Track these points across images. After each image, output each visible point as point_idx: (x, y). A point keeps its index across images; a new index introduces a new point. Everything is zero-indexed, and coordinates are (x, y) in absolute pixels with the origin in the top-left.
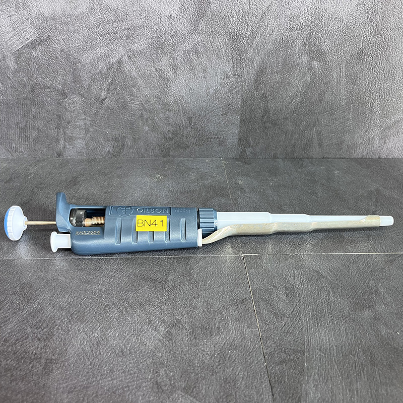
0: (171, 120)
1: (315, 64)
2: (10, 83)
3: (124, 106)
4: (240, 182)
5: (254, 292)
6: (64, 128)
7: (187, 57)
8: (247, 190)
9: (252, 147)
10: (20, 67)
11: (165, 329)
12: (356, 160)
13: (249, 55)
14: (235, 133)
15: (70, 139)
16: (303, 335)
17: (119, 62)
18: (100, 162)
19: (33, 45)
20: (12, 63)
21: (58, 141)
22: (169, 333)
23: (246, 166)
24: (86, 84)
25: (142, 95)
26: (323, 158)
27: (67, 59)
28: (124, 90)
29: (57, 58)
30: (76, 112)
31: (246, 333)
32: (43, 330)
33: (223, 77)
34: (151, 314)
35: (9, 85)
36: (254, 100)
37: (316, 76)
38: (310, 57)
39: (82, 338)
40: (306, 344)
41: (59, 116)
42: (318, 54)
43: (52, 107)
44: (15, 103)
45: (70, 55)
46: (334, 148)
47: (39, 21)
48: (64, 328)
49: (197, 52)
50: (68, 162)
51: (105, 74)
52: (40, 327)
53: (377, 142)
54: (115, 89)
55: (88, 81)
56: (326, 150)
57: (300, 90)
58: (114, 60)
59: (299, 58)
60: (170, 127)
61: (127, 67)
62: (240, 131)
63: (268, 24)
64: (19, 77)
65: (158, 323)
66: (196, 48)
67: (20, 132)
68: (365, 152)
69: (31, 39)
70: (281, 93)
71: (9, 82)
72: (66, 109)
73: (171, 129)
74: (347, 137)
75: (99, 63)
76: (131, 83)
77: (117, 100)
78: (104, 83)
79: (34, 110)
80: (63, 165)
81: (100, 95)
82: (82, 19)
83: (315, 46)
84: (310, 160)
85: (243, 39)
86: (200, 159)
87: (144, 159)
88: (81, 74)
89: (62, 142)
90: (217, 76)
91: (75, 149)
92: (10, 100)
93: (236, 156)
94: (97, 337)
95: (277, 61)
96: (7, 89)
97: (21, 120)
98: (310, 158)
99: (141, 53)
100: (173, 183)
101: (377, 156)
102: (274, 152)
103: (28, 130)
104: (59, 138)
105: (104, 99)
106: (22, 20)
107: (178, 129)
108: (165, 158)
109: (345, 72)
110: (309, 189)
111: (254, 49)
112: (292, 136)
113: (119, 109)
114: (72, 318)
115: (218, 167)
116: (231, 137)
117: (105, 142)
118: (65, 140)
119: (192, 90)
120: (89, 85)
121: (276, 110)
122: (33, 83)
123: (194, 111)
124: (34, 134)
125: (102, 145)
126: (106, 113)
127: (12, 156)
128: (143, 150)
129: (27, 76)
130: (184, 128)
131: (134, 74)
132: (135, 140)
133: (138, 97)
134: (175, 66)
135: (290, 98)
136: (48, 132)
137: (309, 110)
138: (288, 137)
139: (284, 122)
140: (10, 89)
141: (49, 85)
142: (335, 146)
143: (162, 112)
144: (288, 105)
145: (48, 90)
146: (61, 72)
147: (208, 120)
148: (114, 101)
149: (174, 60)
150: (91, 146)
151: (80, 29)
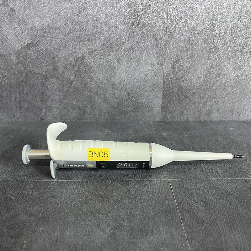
0: (116, 95)
1: (212, 56)
2: (13, 72)
3: (86, 86)
4: (164, 134)
5: (179, 204)
6: (46, 101)
7: (127, 53)
8: (169, 139)
9: (171, 113)
10: (19, 61)
11: (110, 230)
12: (244, 122)
13: (168, 50)
14: (159, 103)
15: (50, 108)
16: (221, 237)
17: (83, 57)
19: (28, 47)
20: (15, 58)
21: (41, 109)
22: (114, 234)
23: (167, 125)
24: (61, 71)
25: (98, 78)
26: (221, 120)
27: (50, 55)
28: (85, 75)
29: (43, 54)
30: (54, 90)
31: (174, 234)
32: (15, 230)
33: (151, 66)
34: (99, 219)
35: (12, 73)
36: (172, 81)
37: (213, 64)
38: (208, 52)
39: (45, 236)
40: (224, 244)
41: (43, 93)
42: (215, 50)
43: (39, 87)
44: (15, 84)
45: (51, 53)
46: (228, 113)
47: (32, 31)
48: (31, 229)
49: (133, 49)
51: (74, 65)
52: (14, 228)
54: (80, 74)
55: (62, 69)
56: (222, 115)
57: (203, 73)
58: (80, 55)
59: (201, 52)
60: (116, 100)
61: (89, 60)
62: (163, 102)
63: (180, 30)
64: (19, 68)
65: (105, 226)
66: (133, 47)
67: (17, 104)
68: (250, 116)
69: (27, 43)
70: (190, 76)
71: (12, 70)
72: (48, 88)
73: (116, 101)
74: (236, 106)
75: (70, 57)
76: (90, 70)
77: (81, 82)
78: (73, 71)
79: (27, 89)
81: (70, 79)
82: (60, 30)
83: (211, 44)
85: (164, 40)
86: (136, 121)
88: (58, 65)
89: (44, 110)
90: (147, 65)
91: (53, 115)
92: (12, 82)
93: (160, 120)
94: (56, 236)
95: (186, 54)
96: (10, 75)
97: (18, 96)
98: (212, 121)
99: (97, 50)
100: (117, 135)
102: (187, 116)
103: (23, 103)
104: (42, 108)
105: (73, 81)
106: (22, 30)
107: (121, 101)
108: (112, 121)
109: (233, 61)
110: (213, 139)
111: (171, 47)
112: (198, 105)
113: (82, 87)
114: (39, 222)
115: (148, 126)
116: (157, 106)
117: (73, 110)
118: (46, 109)
119: (130, 75)
120: (63, 72)
121: (187, 87)
122: (27, 71)
123: (132, 89)
124: (26, 105)
125: (70, 112)
126: (73, 91)
127: (11, 120)
128: (97, 116)
129: (23, 66)
130: (125, 100)
131: (92, 64)
132: (92, 109)
133: (95, 80)
134: (119, 59)
135: (196, 79)
136: (35, 103)
137: (209, 87)
138: (196, 106)
139: (193, 96)
140: (12, 76)
141: (37, 73)
142: (228, 112)
143: (111, 90)
144: (195, 84)
145: (36, 76)
146: (45, 64)
147: (141, 94)
148: (79, 83)
149: (118, 55)
150: (64, 113)
151: (58, 36)
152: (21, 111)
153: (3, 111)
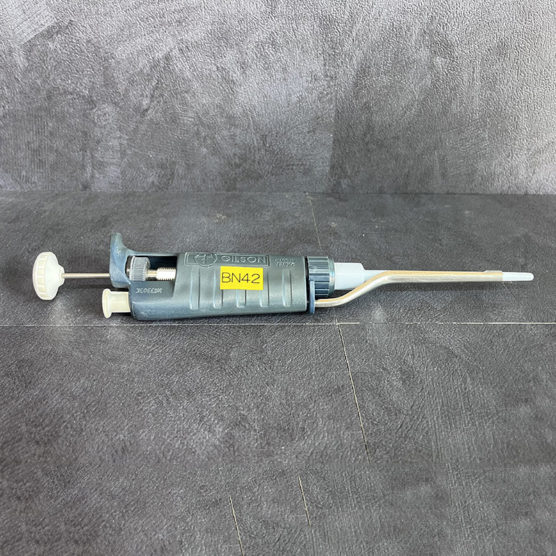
0: (238, 140)
1: (438, 60)
2: (19, 87)
3: (174, 119)
4: (333, 225)
5: (355, 376)
6: (92, 150)
7: (261, 51)
8: (343, 235)
9: (349, 177)
10: (32, 65)
11: (224, 429)
12: (494, 197)
13: (347, 48)
14: (326, 158)
15: (100, 166)
16: (429, 441)
17: (167, 58)
18: (140, 196)
19: (49, 34)
20: (22, 59)
21: (83, 167)
23: (340, 204)
24: (121, 89)
25: (199, 104)
26: (448, 193)
27: (96, 52)
28: (173, 97)
29: (82, 51)
30: (108, 128)
31: (343, 437)
33: (310, 79)
34: (205, 407)
35: (17, 90)
36: (352, 112)
37: (440, 78)
38: (431, 51)
40: (434, 454)
41: (85, 134)
42: (442, 47)
43: (76, 121)
44: (25, 114)
45: (100, 48)
46: (463, 180)
49: (273, 44)
50: (97, 196)
51: (148, 75)
53: (522, 172)
54: (162, 95)
55: (125, 84)
56: (452, 182)
57: (417, 97)
58: (160, 55)
59: (416, 52)
60: (237, 149)
61: (179, 65)
62: (333, 156)
63: (374, 3)
64: (31, 79)
65: (214, 420)
66: (273, 38)
67: (33, 155)
68: (506, 186)
69: (46, 26)
70: (390, 102)
71: (17, 85)
72: (95, 124)
73: (238, 151)
74: (481, 165)
75: (140, 58)
76: (183, 87)
77: (165, 111)
78: (146, 87)
79: (51, 125)
80: (90, 200)
81: (141, 104)
83: (439, 35)
84: (430, 196)
85: (339, 25)
86: (278, 193)
87: (201, 193)
88: (114, 74)
89: (89, 169)
90: (302, 77)
91: (107, 179)
92: (18, 110)
93: (327, 190)
95: (385, 56)
96: (14, 95)
97: (33, 139)
98: (430, 194)
99: (197, 45)
100: (239, 225)
101: (522, 192)
102: (380, 185)
103: (43, 152)
104: (85, 164)
107: (248, 152)
108: (229, 193)
109: (480, 73)
110: (430, 235)
111: (353, 40)
112: (404, 162)
113: (167, 123)
115: (302, 204)
116: (321, 164)
117: (148, 169)
118: (93, 167)
119: (267, 97)
120: (126, 90)
121: (383, 126)
122: (50, 86)
123: (270, 127)
124: (52, 158)
125: (143, 173)
126: (149, 130)
127: (22, 188)
128: (199, 181)
129: (41, 76)
130: (255, 150)
131: (188, 74)
132: (189, 167)
133: (193, 107)
134: (243, 64)
135: (403, 109)
136: (70, 155)
137: (429, 126)
138: (400, 163)
139: (394, 143)
140: (18, 96)
141: (71, 90)
142: (464, 177)
143: (226, 129)
144: (400, 119)
145: (69, 97)
146: (87, 71)
147: (289, 139)
148: (161, 113)
149: (242, 56)
150: (129, 175)
151: (114, 11)
152: (41, 171)
153: (3, 169)
